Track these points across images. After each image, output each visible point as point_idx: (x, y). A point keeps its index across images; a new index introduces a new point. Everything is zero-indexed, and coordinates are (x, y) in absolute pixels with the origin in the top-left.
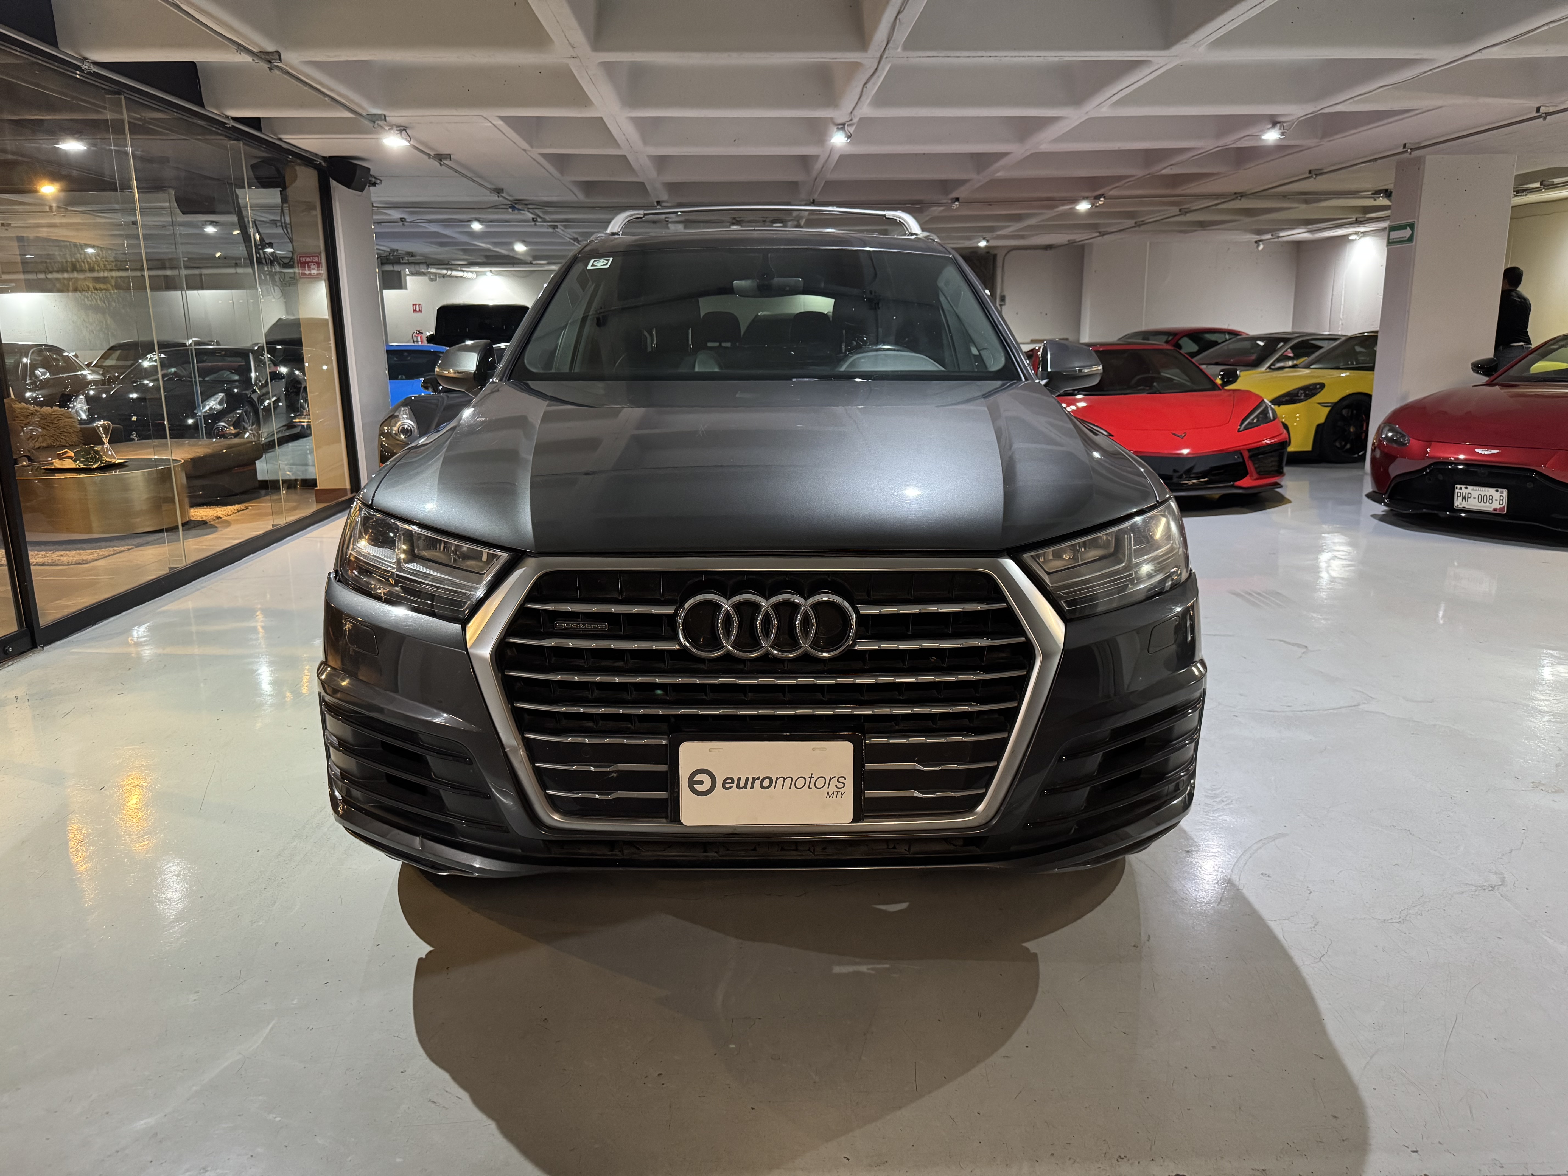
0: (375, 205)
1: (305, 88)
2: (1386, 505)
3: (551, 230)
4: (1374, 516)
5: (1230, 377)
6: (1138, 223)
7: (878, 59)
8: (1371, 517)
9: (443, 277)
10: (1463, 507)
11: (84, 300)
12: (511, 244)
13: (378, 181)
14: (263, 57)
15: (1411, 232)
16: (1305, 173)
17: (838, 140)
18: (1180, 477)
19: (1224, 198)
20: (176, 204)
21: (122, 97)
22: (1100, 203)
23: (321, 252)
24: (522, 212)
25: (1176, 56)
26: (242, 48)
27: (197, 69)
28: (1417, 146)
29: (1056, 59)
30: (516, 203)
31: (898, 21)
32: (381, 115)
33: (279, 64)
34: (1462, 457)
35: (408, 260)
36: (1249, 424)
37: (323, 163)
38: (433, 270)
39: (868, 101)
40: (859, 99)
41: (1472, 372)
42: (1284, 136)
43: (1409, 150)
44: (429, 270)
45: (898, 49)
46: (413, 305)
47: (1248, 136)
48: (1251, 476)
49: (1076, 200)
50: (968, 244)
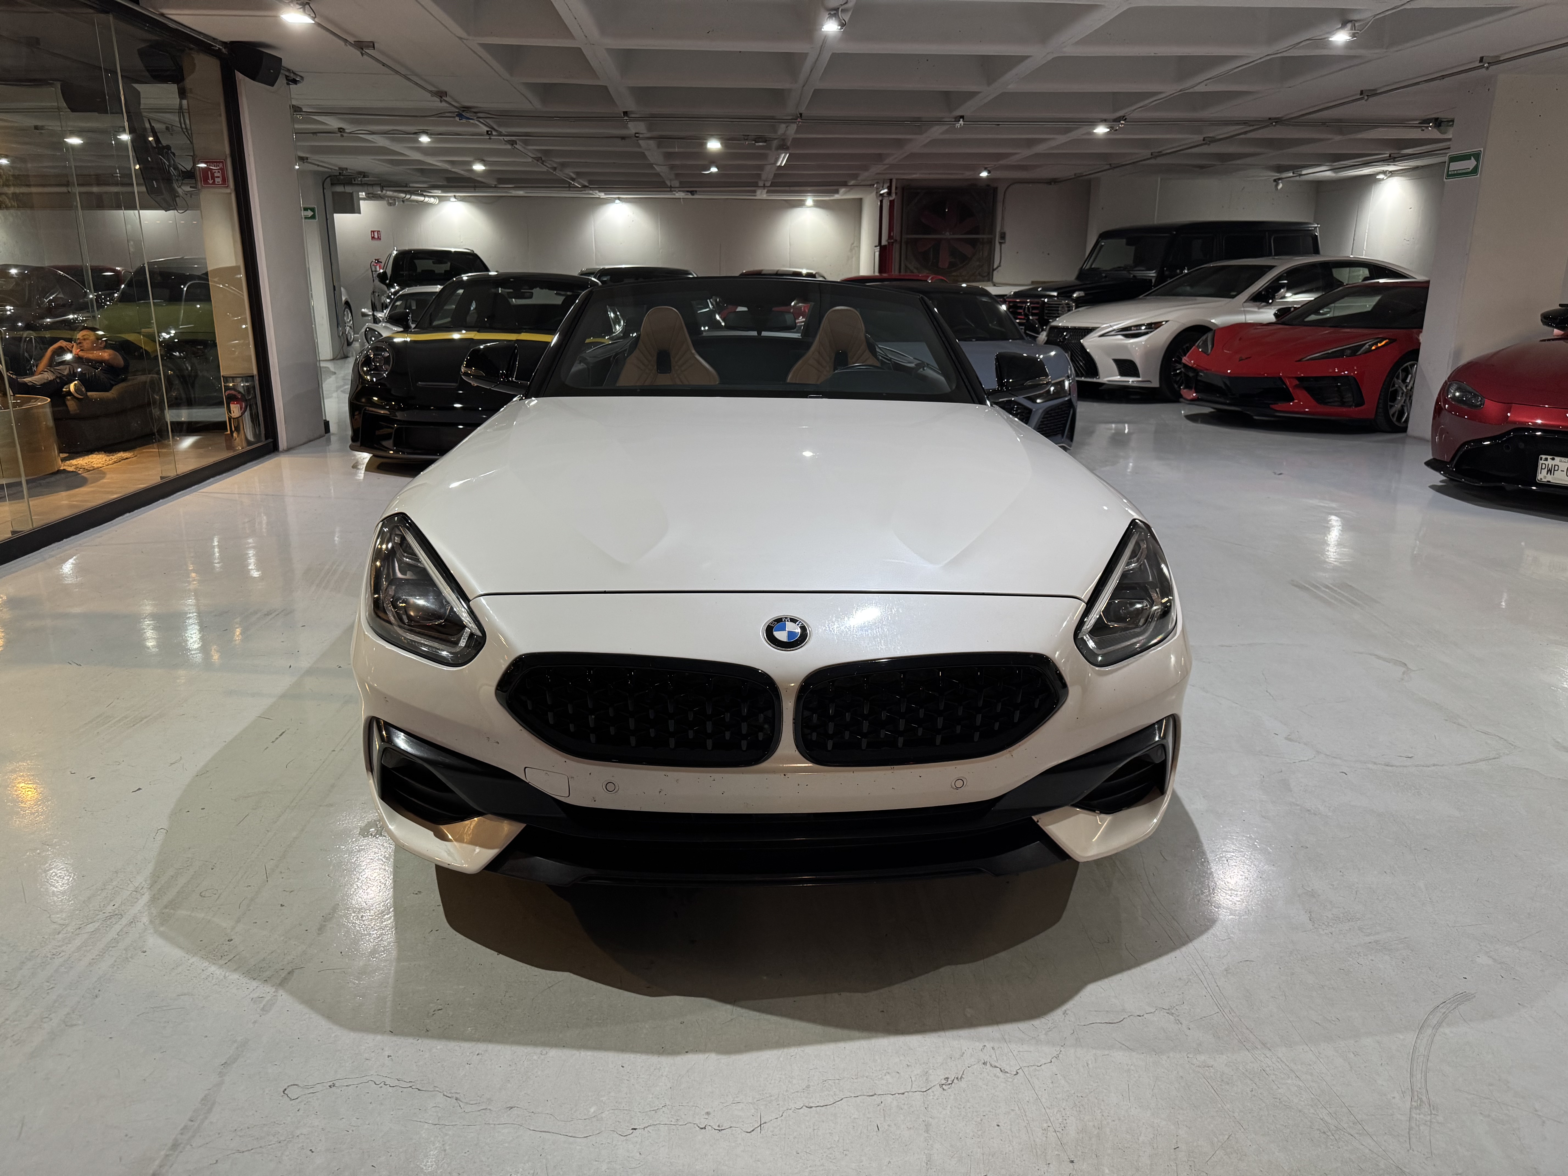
2: (1448, 474)
3: (509, 147)
4: (1433, 487)
6: (1154, 154)
9: (404, 201)
10: (1549, 482)
12: (470, 163)
13: (298, 78)
15: (1476, 163)
16: (1357, 94)
17: (830, 27)
19: (1258, 125)
20: (64, 102)
22: (1120, 126)
23: (226, 157)
24: (471, 121)
28: (1496, 60)
30: (464, 111)
35: (361, 180)
37: (223, 50)
38: (389, 193)
42: (1353, 40)
43: (1486, 64)
44: (384, 192)
46: (372, 231)
47: (1311, 39)
49: (1093, 123)
50: (968, 174)
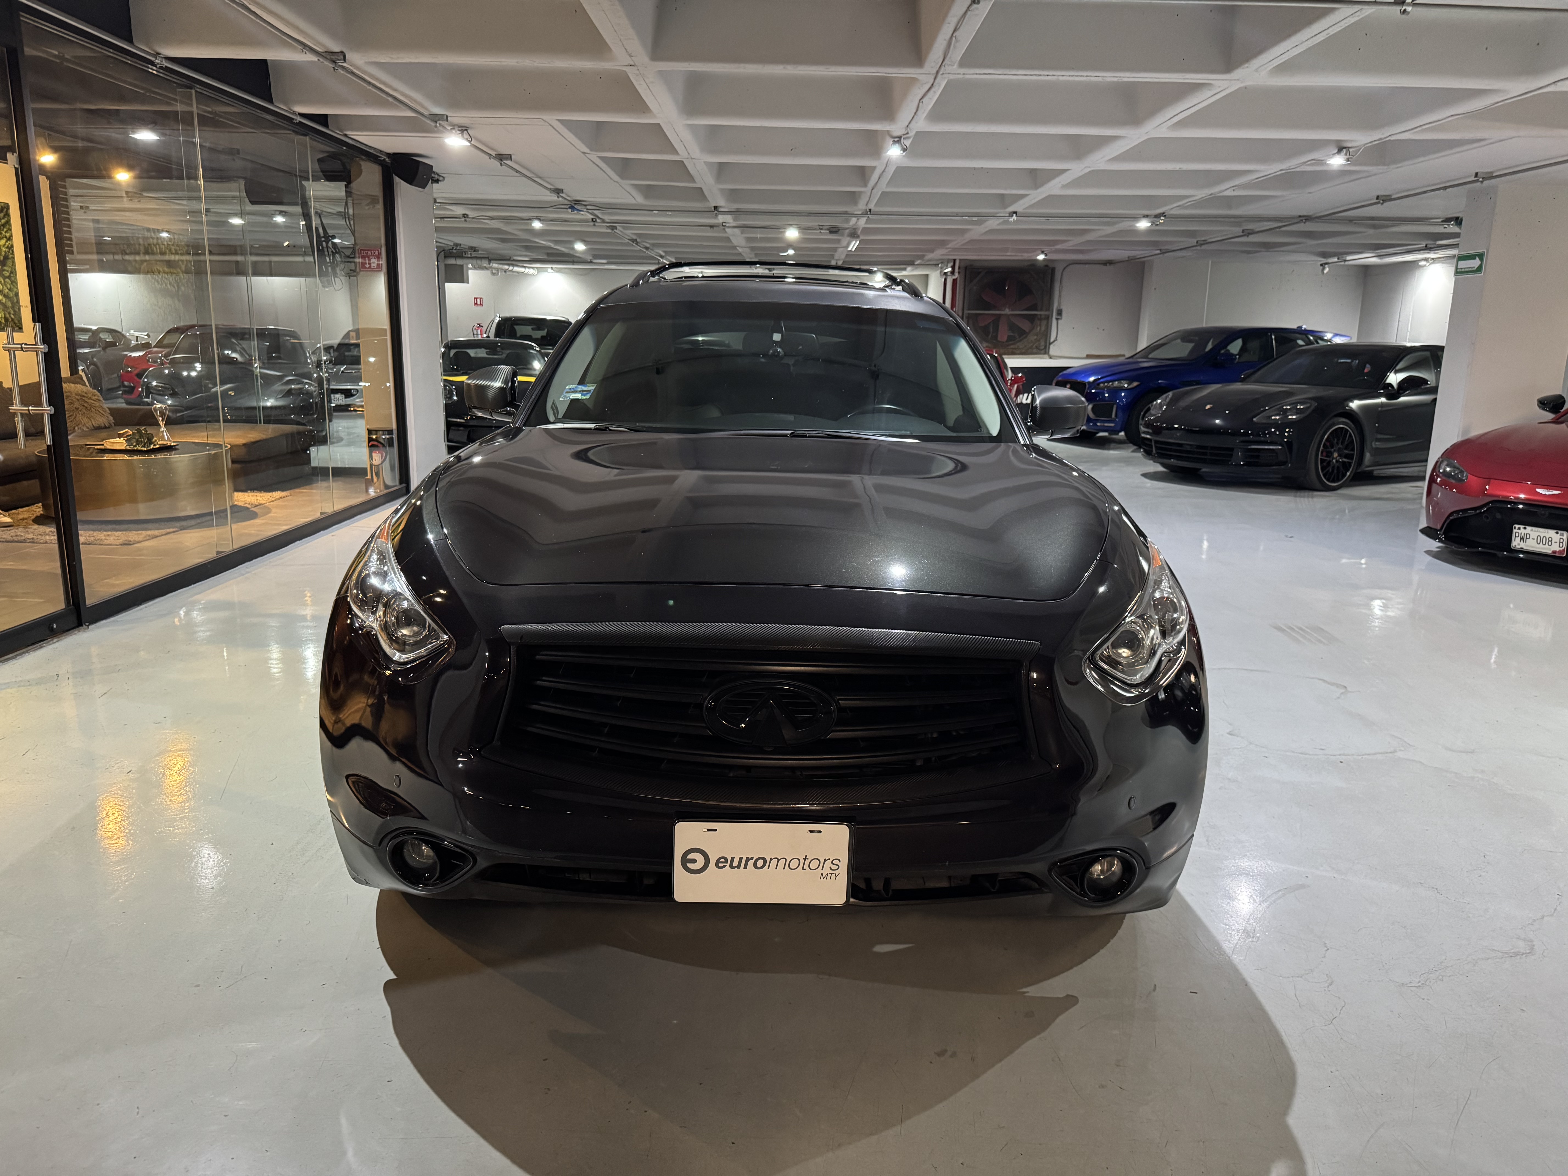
0: (438, 201)
1: (368, 88)
2: (1440, 541)
3: (609, 231)
4: (1428, 552)
7: (934, 75)
8: (1425, 554)
9: (505, 272)
10: (1521, 548)
11: (154, 284)
12: (571, 243)
13: (441, 178)
14: (328, 57)
15: (1480, 262)
16: (1373, 199)
17: (894, 152)
19: (1289, 221)
20: (245, 194)
21: (193, 91)
22: (1161, 221)
23: (381, 247)
24: (582, 213)
25: (1238, 80)
26: (308, 49)
27: (267, 65)
28: (1489, 175)
29: (1116, 79)
30: (575, 204)
31: (954, 38)
32: (443, 115)
33: (344, 65)
34: (1522, 496)
35: (471, 254)
37: (387, 160)
38: (495, 265)
39: (925, 115)
40: (915, 113)
41: (1538, 408)
42: (1349, 162)
43: (1481, 179)
44: (491, 264)
45: (953, 66)
46: (475, 298)
47: (1313, 160)
49: (1136, 218)
50: (1026, 256)
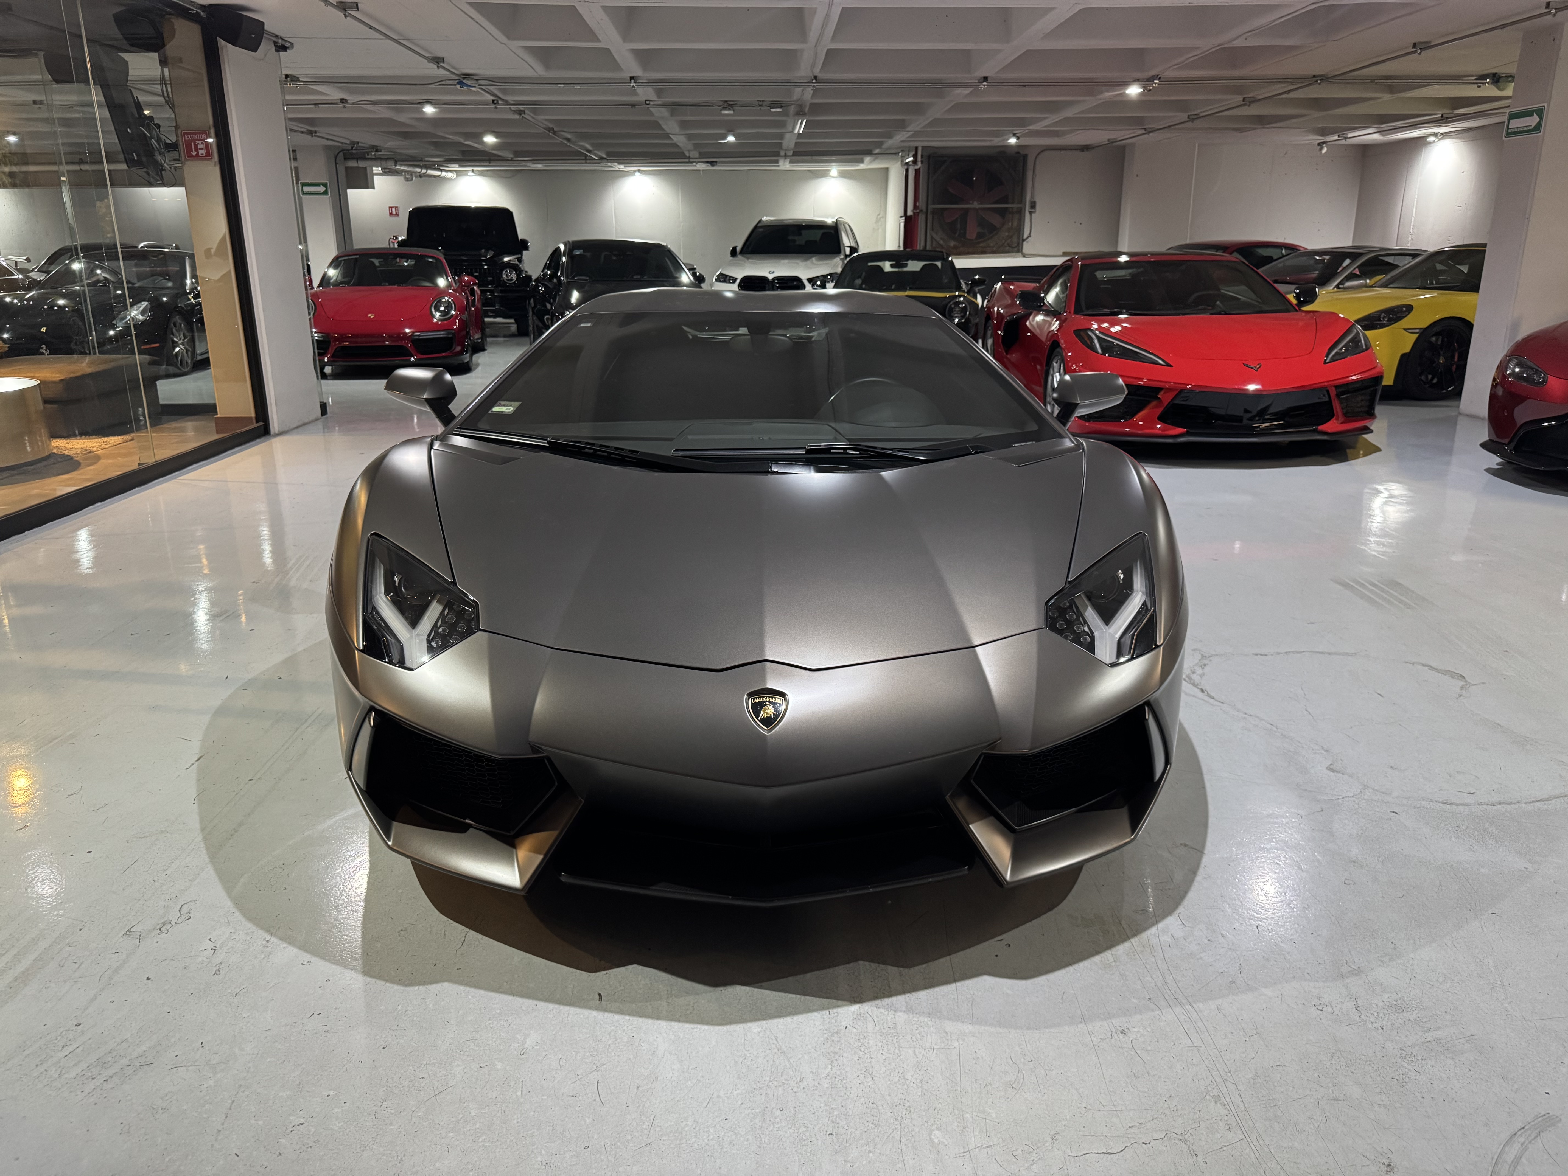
2: (1505, 457)
3: (517, 117)
5: (1307, 296)
6: (1191, 117)
8: (1485, 472)
9: (421, 176)
12: (480, 135)
13: (287, 45)
15: (1538, 117)
16: (1407, 47)
18: (1251, 419)
19: (1302, 82)
22: (1154, 86)
23: (210, 128)
24: (473, 89)
28: (1562, 6)
30: (464, 78)
35: (375, 155)
36: (1337, 353)
37: (202, 14)
38: (405, 168)
43: (1553, 11)
46: (390, 208)
48: (1337, 419)
49: (1125, 83)
50: (996, 141)
